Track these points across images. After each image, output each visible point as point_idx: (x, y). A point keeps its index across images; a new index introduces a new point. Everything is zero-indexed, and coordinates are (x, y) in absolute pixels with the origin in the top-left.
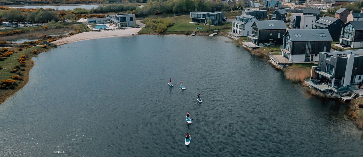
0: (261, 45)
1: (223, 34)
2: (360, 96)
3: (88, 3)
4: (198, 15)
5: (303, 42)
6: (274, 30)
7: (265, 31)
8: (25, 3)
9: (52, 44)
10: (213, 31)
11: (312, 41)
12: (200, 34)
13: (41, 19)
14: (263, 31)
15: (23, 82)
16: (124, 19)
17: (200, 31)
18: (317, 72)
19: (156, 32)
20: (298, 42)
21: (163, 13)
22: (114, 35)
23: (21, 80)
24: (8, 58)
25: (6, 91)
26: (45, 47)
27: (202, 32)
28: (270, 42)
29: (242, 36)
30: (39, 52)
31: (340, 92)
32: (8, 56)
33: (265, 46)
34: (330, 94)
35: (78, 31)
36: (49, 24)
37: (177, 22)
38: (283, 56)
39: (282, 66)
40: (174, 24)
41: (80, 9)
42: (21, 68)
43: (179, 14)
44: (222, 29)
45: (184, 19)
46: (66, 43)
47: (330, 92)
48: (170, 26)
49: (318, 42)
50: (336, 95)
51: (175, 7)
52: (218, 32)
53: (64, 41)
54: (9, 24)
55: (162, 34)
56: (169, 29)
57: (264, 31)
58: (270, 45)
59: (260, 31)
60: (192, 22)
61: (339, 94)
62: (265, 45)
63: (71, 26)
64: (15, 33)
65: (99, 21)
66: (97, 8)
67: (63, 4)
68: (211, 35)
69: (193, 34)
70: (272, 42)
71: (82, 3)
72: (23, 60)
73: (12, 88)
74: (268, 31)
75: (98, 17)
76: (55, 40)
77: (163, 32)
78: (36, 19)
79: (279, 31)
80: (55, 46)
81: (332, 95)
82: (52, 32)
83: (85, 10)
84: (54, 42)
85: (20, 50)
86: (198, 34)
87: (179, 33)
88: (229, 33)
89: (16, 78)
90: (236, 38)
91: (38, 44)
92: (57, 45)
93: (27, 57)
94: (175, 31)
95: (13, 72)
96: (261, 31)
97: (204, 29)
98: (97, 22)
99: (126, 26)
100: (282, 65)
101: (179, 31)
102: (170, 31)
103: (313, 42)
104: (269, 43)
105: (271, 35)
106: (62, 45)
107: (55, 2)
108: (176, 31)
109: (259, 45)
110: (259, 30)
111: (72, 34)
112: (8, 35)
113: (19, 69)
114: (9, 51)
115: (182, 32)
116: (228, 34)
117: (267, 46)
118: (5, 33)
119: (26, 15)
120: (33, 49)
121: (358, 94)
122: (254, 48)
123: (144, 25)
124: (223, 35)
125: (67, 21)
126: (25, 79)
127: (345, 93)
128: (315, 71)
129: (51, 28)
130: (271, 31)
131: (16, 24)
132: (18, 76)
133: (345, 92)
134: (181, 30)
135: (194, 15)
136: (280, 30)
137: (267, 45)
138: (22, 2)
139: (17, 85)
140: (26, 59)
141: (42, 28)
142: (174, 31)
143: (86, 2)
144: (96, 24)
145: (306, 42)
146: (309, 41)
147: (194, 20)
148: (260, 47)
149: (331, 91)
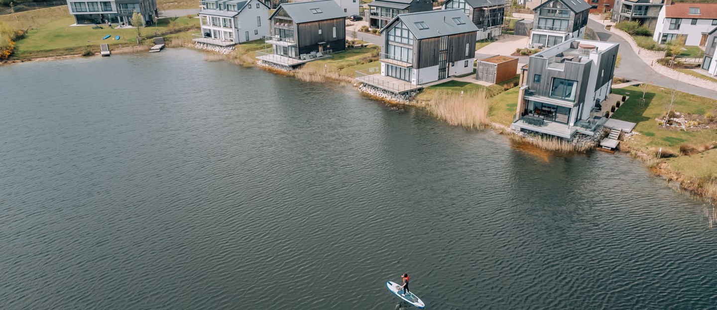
0: (305, 57)
1: (180, 44)
2: (627, 133)
4: (90, 4)
5: (435, 39)
6: (325, 22)
7: (309, 24)
11: (448, 36)
12: (123, 50)
14: (304, 25)
17: (119, 44)
18: (532, 98)
20: (427, 40)
28: (320, 48)
29: (236, 44)
37: (29, 27)
38: (383, 74)
39: (403, 97)
40: (27, 33)
48: (20, 37)
49: (458, 36)
52: (164, 40)
55: (9, 61)
57: (307, 25)
58: (321, 55)
59: (301, 25)
62: (313, 56)
68: (154, 50)
69: (102, 53)
70: (325, 48)
74: (314, 24)
77: (9, 56)
79: (333, 22)
86: (117, 51)
87: (63, 54)
88: (194, 40)
90: (223, 49)
97: (126, 37)
100: (402, 95)
104: (318, 51)
105: (320, 32)
108: (49, 49)
110: (298, 24)
115: (70, 51)
116: (195, 43)
117: (317, 58)
121: (622, 130)
122: (294, 67)
128: (524, 98)
130: (319, 25)
135: (78, 5)
136: (335, 21)
137: (316, 56)
145: (439, 39)
146: (444, 36)
147: (81, 19)
148: (307, 62)
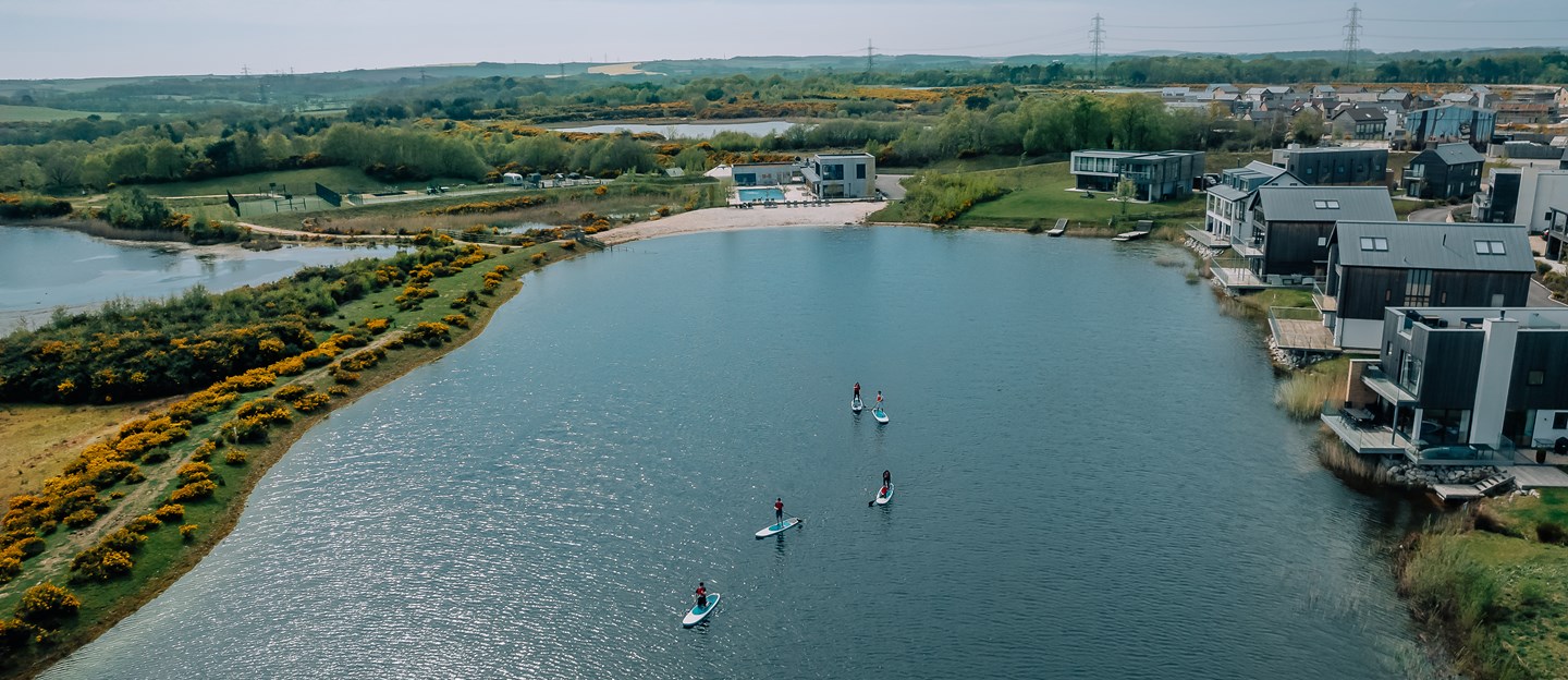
0: (1275, 280)
1: (1168, 235)
2: (1517, 488)
3: (780, 116)
5: (1392, 271)
7: (1297, 225)
8: (595, 115)
9: (592, 240)
10: (1132, 221)
11: (1434, 270)
12: (1082, 231)
13: (606, 166)
14: (1284, 225)
15: (466, 334)
16: (837, 171)
17: (1082, 222)
18: (1367, 381)
19: (925, 219)
20: (1371, 270)
21: (988, 153)
22: (788, 223)
23: (465, 327)
24: (468, 269)
25: (420, 351)
26: (570, 248)
27: (1092, 224)
28: (1318, 271)
30: (549, 261)
31: (1440, 466)
32: (467, 265)
33: (1293, 283)
34: (1394, 469)
35: (687, 206)
36: (620, 180)
37: (1020, 186)
38: (1324, 322)
39: (1295, 359)
40: (1008, 192)
41: (735, 135)
42: (482, 298)
43: (1047, 156)
44: (1175, 217)
45: (1056, 174)
46: (633, 238)
47: (1397, 462)
48: (988, 198)
49: (1464, 274)
50: (1421, 475)
51: (1031, 132)
52: (1154, 225)
53: (631, 234)
54: (519, 179)
55: (947, 226)
56: (979, 211)
57: (1291, 226)
60: (1074, 189)
61: (1432, 473)
62: (1293, 280)
63: (675, 190)
64: (521, 205)
65: (764, 176)
66: (787, 132)
67: (703, 117)
68: (1121, 237)
69: (1053, 231)
71: (761, 116)
72: (494, 278)
73: (435, 345)
74: (1308, 226)
75: (776, 161)
76: (606, 229)
77: (952, 220)
78: (593, 166)
80: (600, 247)
81: (1403, 473)
82: (615, 206)
83: (746, 137)
84: (599, 236)
85: (505, 251)
86: (1072, 232)
87: (1007, 226)
88: (1188, 232)
89: (453, 323)
90: (1208, 252)
91: (556, 238)
92: (607, 242)
93: (510, 271)
94: (992, 219)
95: (456, 306)
96: (1277, 224)
97: (1101, 214)
98: (758, 179)
99: (841, 195)
100: (1296, 355)
101: (1007, 219)
102: (975, 218)
103: (1436, 273)
104: (1312, 274)
105: (1322, 242)
106: (615, 243)
107: (680, 111)
109: (1265, 281)
110: (1271, 222)
111: (665, 214)
112: (500, 209)
113: (476, 299)
114: (478, 254)
115: (1017, 223)
116: (1188, 237)
117: (1299, 286)
118: (494, 204)
119: (572, 152)
120: (536, 250)
121: (1512, 481)
123: (900, 193)
124: (1167, 239)
125: (675, 172)
126: (475, 326)
127: (1463, 473)
128: (1361, 379)
129: (618, 194)
130: (1321, 229)
131: (536, 180)
132: (462, 316)
133: (1462, 468)
134: (1017, 216)
135: (1084, 161)
137: (1301, 283)
138: (587, 114)
139: (448, 340)
140: (505, 276)
141: (593, 191)
142: (990, 216)
143: (774, 112)
144: (755, 185)
145: (1404, 272)
146: (1420, 269)
147: (1083, 181)
148: (1272, 288)
149: (1400, 457)
